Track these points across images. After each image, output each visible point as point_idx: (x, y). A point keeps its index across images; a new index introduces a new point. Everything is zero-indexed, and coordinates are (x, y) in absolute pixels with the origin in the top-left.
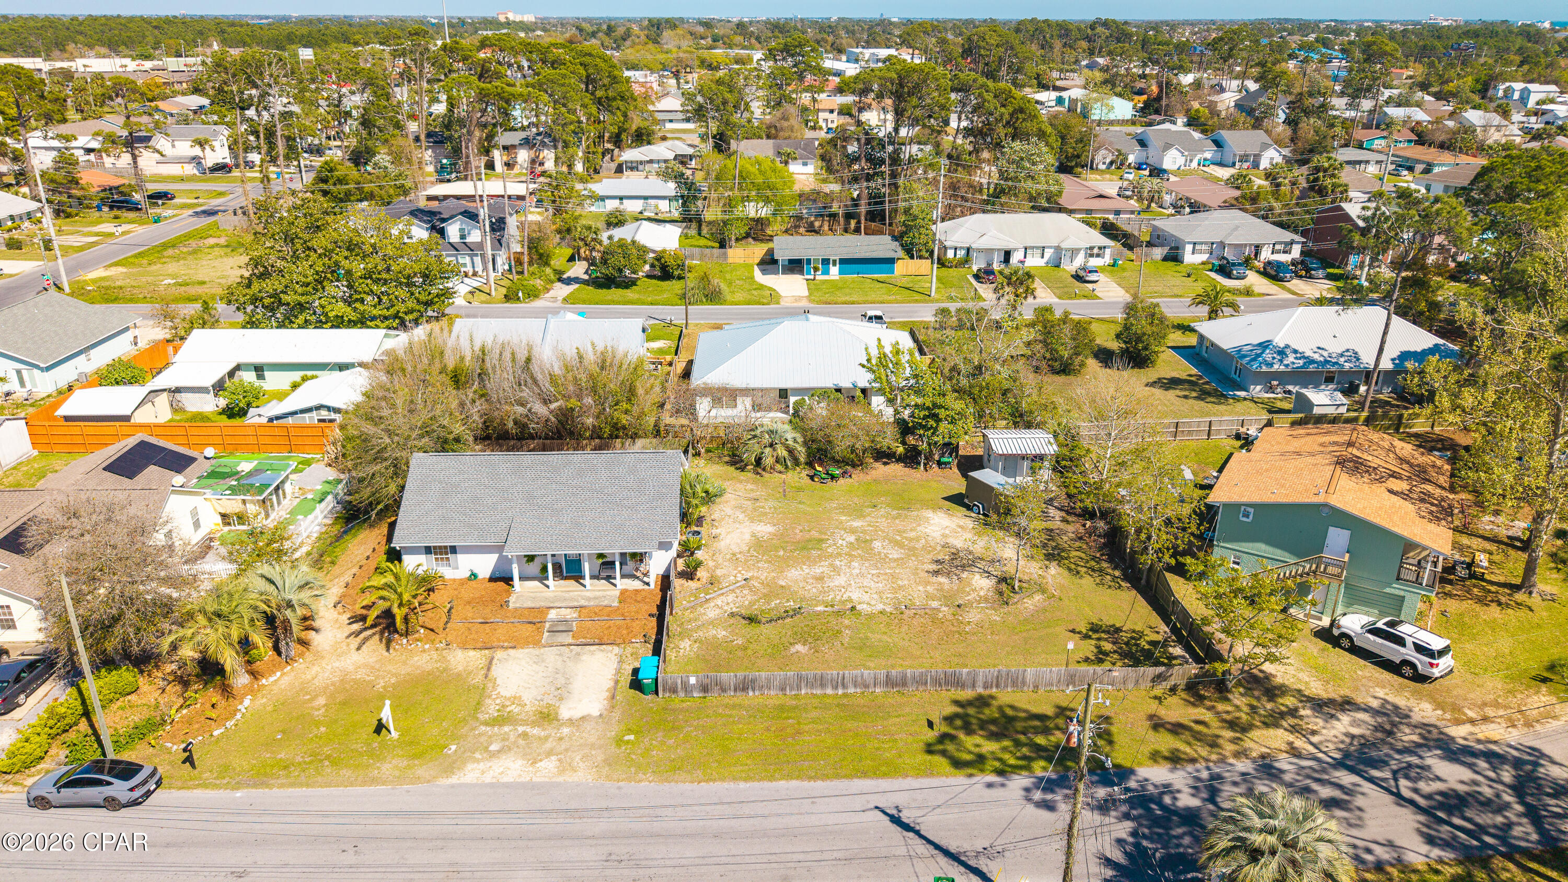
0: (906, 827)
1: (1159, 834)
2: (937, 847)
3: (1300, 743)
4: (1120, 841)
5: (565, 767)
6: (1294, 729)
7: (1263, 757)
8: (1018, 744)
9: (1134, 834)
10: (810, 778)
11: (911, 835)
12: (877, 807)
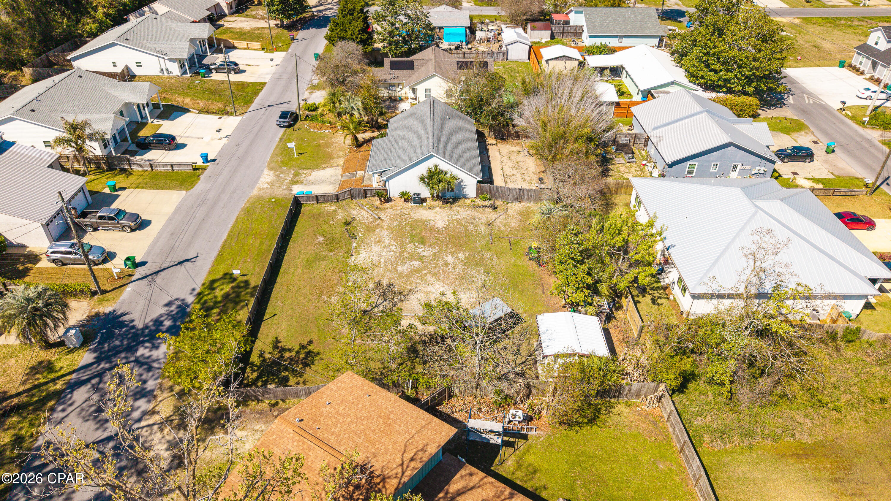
0: (180, 263)
1: (127, 335)
2: (164, 269)
3: (156, 418)
4: (133, 321)
5: (260, 189)
6: (168, 420)
7: (155, 397)
8: (216, 303)
9: (134, 327)
10: (225, 242)
11: (176, 263)
12: (197, 256)
